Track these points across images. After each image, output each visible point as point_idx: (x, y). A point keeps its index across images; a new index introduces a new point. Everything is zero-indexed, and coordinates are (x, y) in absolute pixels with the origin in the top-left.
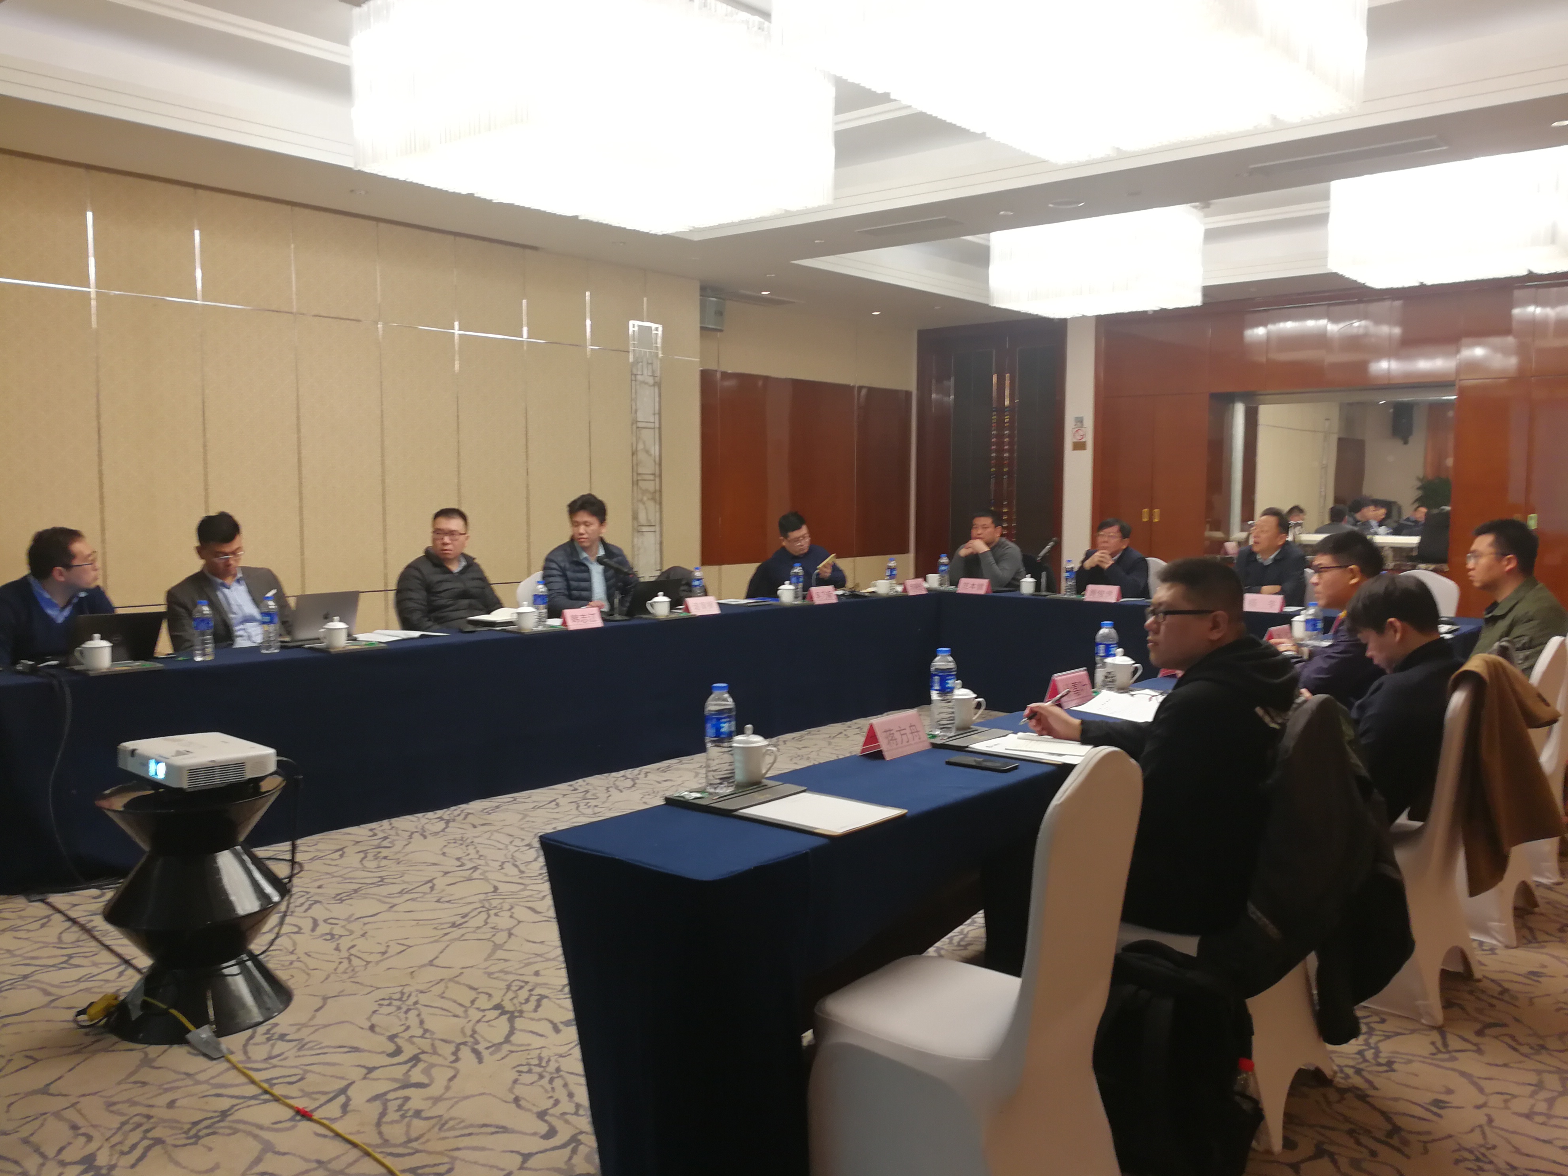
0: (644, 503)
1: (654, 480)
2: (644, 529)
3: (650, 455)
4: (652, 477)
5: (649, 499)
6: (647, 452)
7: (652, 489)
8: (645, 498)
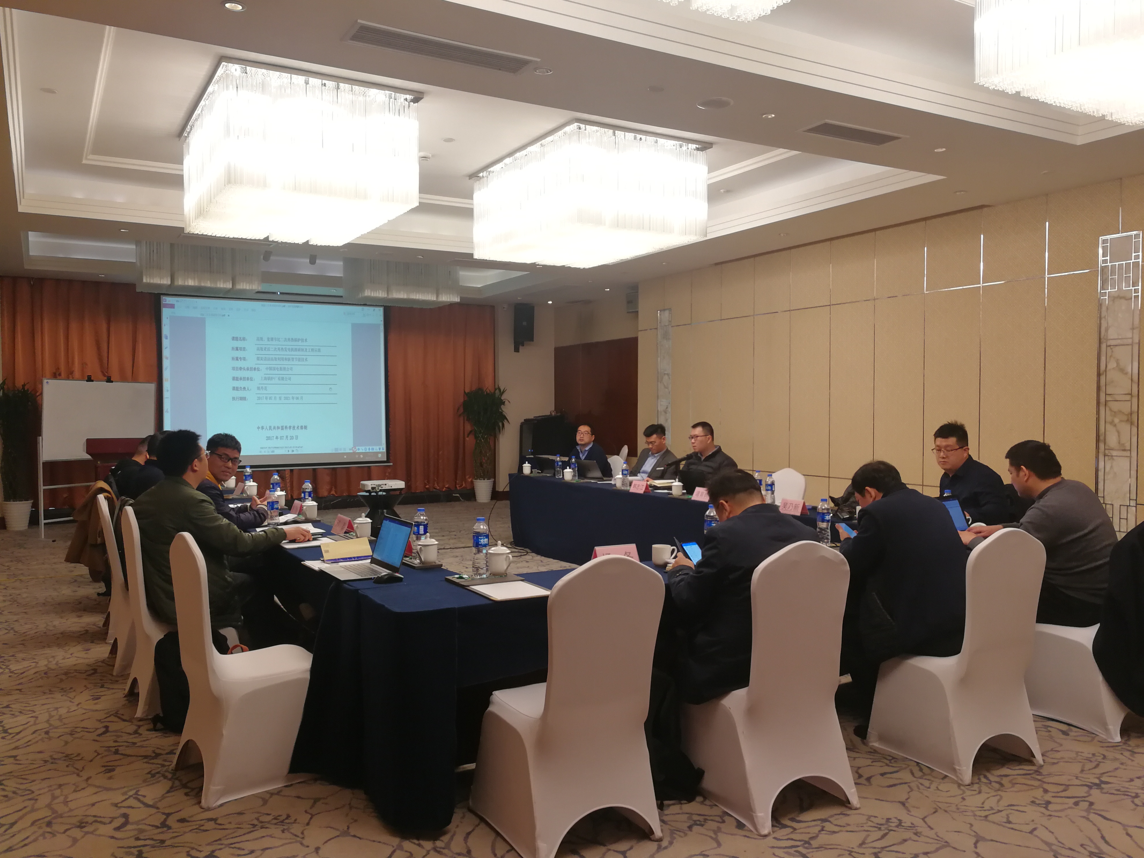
0: (1115, 426)
1: (1131, 401)
2: (1114, 453)
3: (1126, 374)
4: (1128, 397)
5: (1121, 421)
6: (1122, 371)
7: (1127, 410)
8: (1116, 421)
